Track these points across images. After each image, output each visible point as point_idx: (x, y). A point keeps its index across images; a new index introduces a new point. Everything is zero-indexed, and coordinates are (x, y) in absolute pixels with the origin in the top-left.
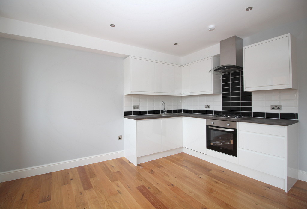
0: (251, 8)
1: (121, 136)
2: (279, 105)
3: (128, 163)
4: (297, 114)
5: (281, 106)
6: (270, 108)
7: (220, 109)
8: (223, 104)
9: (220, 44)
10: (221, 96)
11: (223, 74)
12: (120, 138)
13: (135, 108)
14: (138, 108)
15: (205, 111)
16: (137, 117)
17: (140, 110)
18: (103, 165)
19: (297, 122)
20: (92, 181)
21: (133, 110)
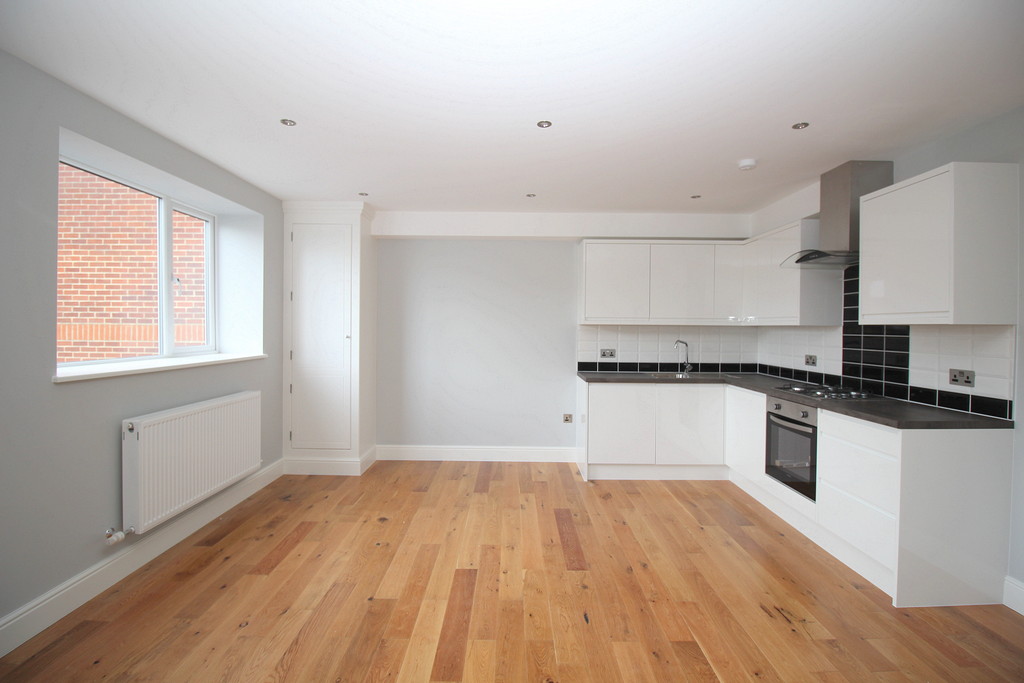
0: (806, 125)
1: (570, 416)
2: (970, 369)
3: (574, 472)
4: (1011, 402)
5: (972, 374)
6: (947, 376)
7: (837, 370)
8: (846, 356)
9: (818, 183)
10: (841, 329)
11: (847, 266)
12: (568, 419)
13: (604, 355)
14: (612, 355)
15: (804, 373)
16: (591, 376)
17: (619, 359)
18: (526, 467)
19: (1011, 425)
20: (493, 485)
21: (599, 359)
